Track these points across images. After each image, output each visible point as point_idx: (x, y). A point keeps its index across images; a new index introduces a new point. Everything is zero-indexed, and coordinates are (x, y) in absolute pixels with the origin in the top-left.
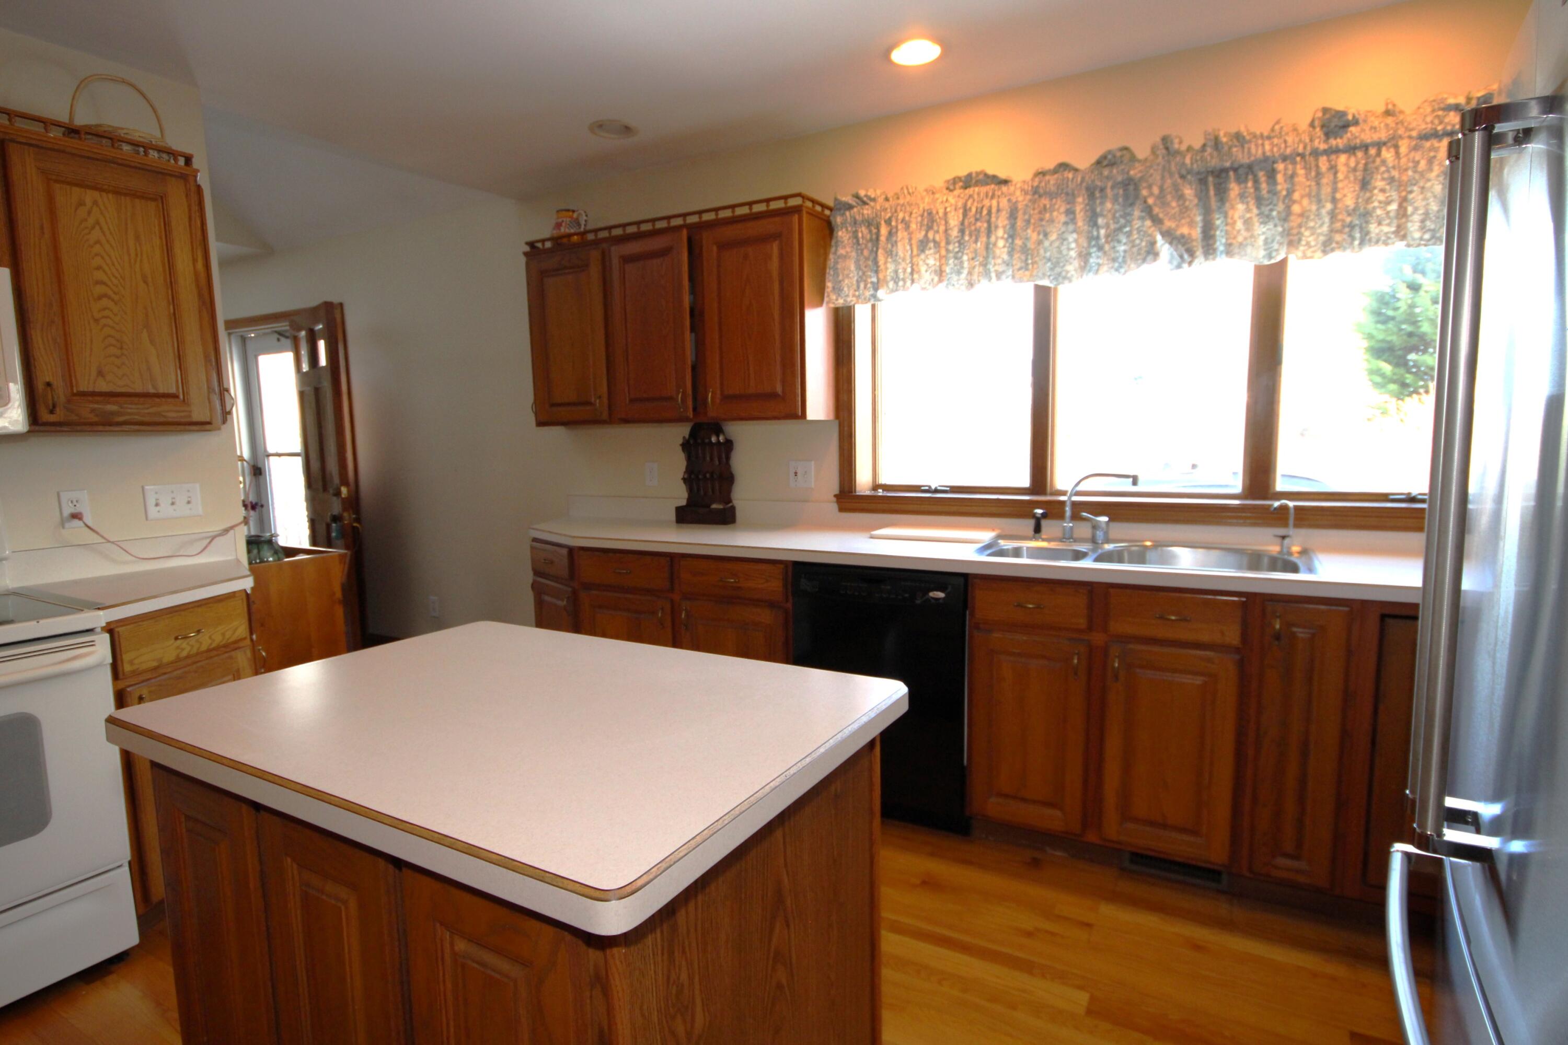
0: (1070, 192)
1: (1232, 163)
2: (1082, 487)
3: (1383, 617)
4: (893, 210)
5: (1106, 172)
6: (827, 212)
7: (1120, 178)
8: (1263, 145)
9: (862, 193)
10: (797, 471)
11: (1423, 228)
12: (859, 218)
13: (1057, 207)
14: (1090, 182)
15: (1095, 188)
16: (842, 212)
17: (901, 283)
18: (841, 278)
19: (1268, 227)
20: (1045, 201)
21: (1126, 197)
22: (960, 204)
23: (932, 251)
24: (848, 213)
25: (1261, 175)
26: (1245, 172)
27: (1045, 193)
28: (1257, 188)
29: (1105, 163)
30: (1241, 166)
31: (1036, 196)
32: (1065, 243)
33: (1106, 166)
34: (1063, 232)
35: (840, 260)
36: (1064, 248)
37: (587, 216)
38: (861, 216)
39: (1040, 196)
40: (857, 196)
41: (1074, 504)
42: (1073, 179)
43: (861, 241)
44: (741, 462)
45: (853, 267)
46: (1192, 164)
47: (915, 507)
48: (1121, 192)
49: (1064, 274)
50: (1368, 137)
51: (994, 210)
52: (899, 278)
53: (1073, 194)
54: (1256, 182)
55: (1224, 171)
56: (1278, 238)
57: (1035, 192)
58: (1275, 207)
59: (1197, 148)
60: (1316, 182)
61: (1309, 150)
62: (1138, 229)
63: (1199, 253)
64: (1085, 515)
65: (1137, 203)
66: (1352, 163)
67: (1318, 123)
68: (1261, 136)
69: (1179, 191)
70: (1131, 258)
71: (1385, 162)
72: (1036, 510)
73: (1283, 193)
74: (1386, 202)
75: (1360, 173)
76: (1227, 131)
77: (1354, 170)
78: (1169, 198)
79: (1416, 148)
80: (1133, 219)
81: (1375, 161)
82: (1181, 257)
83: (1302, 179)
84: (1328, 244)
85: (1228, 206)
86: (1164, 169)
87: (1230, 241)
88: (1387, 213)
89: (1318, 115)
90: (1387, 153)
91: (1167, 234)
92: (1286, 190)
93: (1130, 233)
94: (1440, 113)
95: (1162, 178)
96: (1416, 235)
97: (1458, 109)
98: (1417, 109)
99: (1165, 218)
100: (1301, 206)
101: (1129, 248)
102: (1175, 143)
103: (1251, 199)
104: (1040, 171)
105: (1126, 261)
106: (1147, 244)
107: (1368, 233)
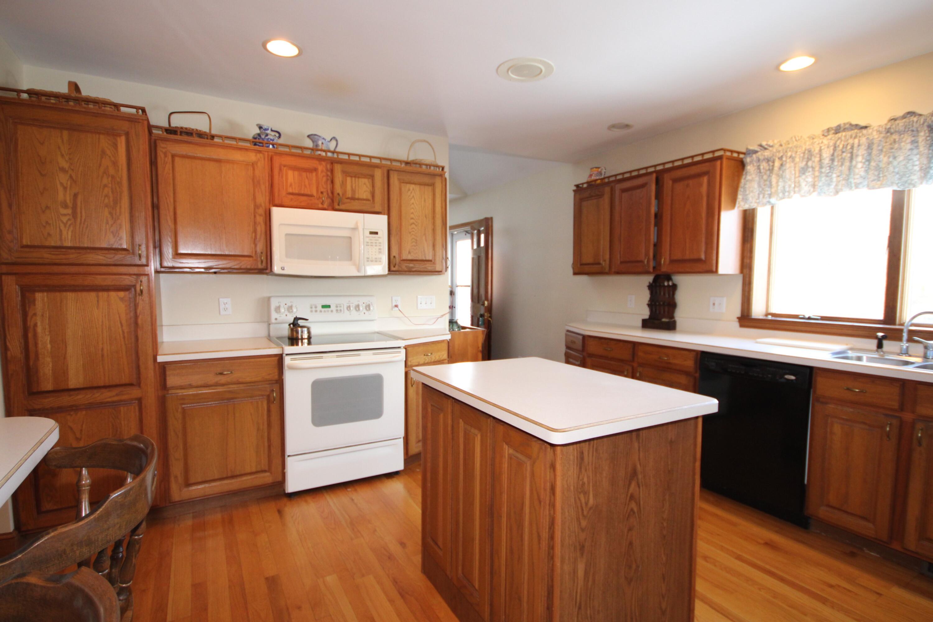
0: (915, 129)
2: (915, 321)
4: (784, 151)
6: (741, 156)
9: (764, 143)
10: (715, 303)
12: (761, 158)
13: (904, 139)
14: (930, 122)
16: (751, 155)
17: (787, 194)
18: (747, 192)
20: (895, 137)
22: (832, 143)
23: (810, 173)
24: (754, 156)
27: (896, 132)
31: (889, 134)
32: (911, 162)
34: (909, 155)
35: (748, 182)
36: (909, 165)
37: (605, 169)
38: (763, 156)
39: (892, 134)
40: (761, 146)
42: (917, 122)
43: (762, 171)
45: (756, 186)
47: (791, 327)
49: (909, 181)
51: (856, 145)
52: (786, 191)
53: (918, 131)
57: (888, 132)
64: (917, 338)
72: (878, 333)
104: (893, 118)
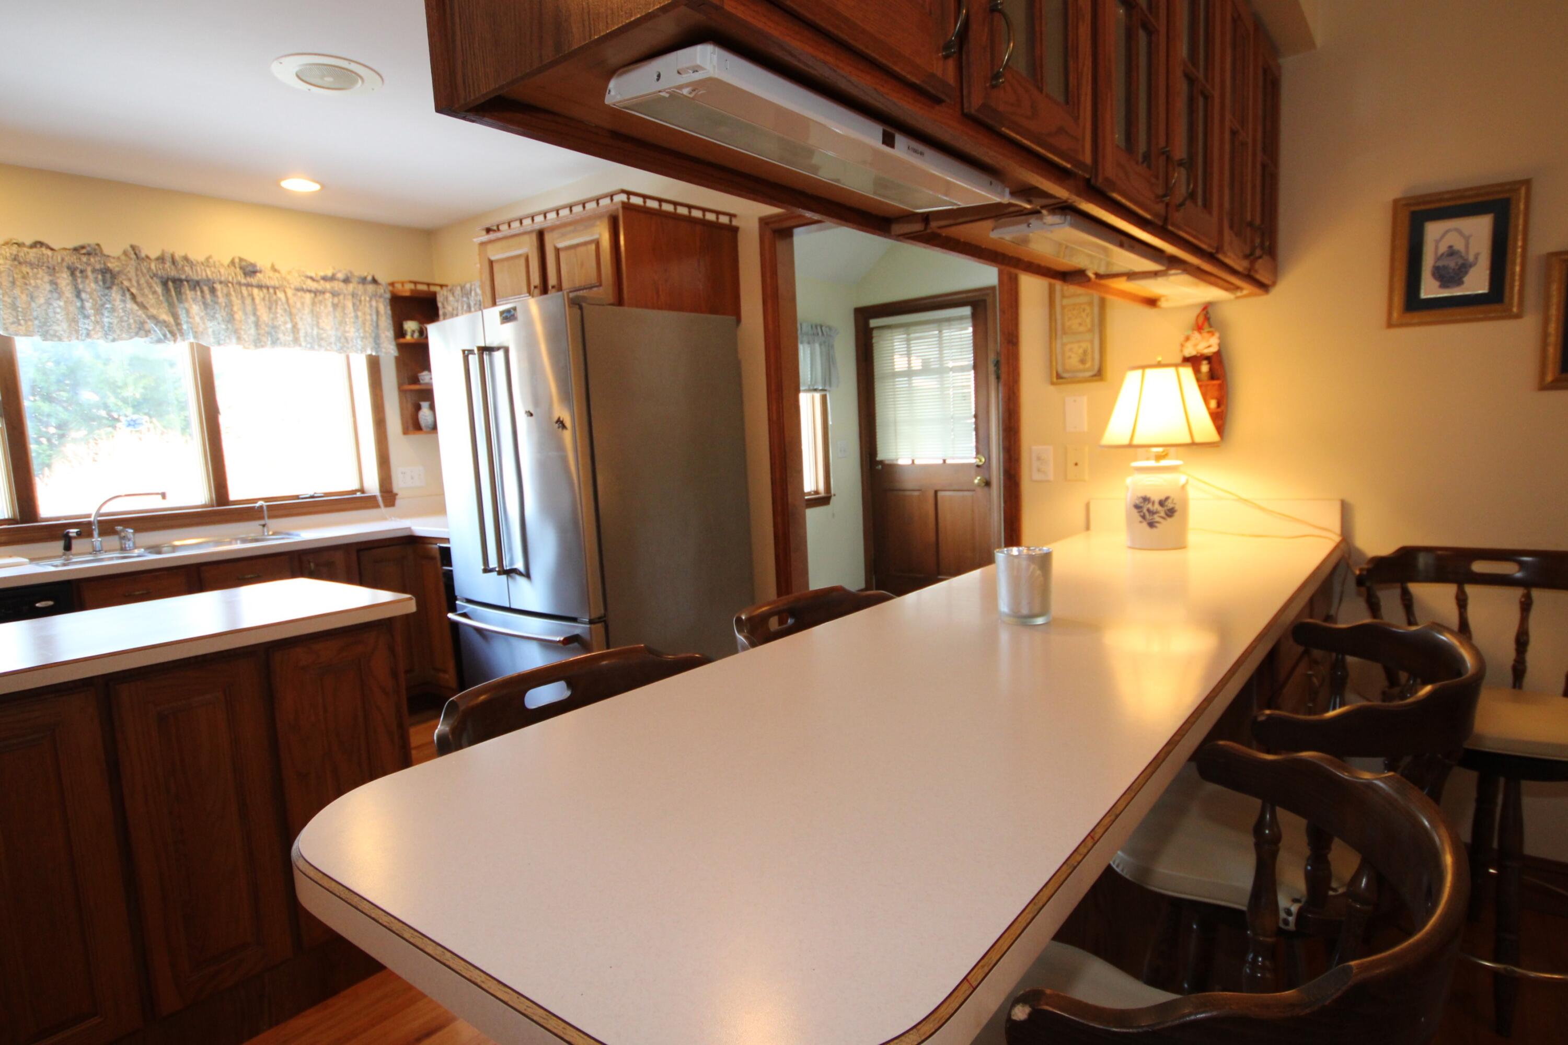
0: (51, 267)
1: (186, 277)
3: (359, 551)
5: (84, 259)
7: (98, 267)
8: (205, 271)
11: (306, 341)
13: (39, 276)
14: (70, 263)
15: (76, 269)
19: (213, 323)
20: (26, 269)
21: (104, 281)
25: (206, 289)
26: (196, 285)
27: (26, 262)
28: (203, 297)
29: (84, 251)
30: (192, 280)
31: (16, 263)
32: (51, 307)
33: (84, 254)
34: (49, 298)
36: (50, 311)
39: (20, 263)
41: (100, 522)
42: (52, 257)
46: (157, 271)
48: (100, 277)
49: (51, 332)
50: (270, 283)
53: (54, 269)
54: (202, 292)
55: (181, 281)
56: (222, 332)
57: (15, 259)
58: (218, 312)
59: (157, 259)
60: (243, 303)
61: (235, 281)
62: (122, 308)
63: (178, 335)
64: (119, 528)
65: (115, 288)
66: (261, 295)
67: (237, 265)
68: (202, 264)
69: (151, 287)
70: (121, 330)
71: (280, 299)
72: (68, 530)
73: (224, 304)
74: (285, 323)
75: (267, 303)
76: (179, 254)
77: (264, 299)
78: (146, 291)
79: (294, 295)
80: (115, 300)
81: (274, 297)
82: (165, 336)
83: (234, 298)
84: (258, 343)
85: (186, 305)
86: (137, 269)
87: (195, 330)
88: (287, 329)
89: (237, 261)
90: (280, 295)
91: (154, 318)
92: (226, 303)
93: (113, 310)
94: (303, 278)
95: (137, 275)
96: (303, 344)
97: (312, 279)
98: (289, 272)
99: (148, 306)
100: (239, 316)
101: (115, 321)
102: (140, 251)
103: (201, 303)
104: (15, 241)
105: (115, 331)
106: (135, 321)
107: (278, 339)
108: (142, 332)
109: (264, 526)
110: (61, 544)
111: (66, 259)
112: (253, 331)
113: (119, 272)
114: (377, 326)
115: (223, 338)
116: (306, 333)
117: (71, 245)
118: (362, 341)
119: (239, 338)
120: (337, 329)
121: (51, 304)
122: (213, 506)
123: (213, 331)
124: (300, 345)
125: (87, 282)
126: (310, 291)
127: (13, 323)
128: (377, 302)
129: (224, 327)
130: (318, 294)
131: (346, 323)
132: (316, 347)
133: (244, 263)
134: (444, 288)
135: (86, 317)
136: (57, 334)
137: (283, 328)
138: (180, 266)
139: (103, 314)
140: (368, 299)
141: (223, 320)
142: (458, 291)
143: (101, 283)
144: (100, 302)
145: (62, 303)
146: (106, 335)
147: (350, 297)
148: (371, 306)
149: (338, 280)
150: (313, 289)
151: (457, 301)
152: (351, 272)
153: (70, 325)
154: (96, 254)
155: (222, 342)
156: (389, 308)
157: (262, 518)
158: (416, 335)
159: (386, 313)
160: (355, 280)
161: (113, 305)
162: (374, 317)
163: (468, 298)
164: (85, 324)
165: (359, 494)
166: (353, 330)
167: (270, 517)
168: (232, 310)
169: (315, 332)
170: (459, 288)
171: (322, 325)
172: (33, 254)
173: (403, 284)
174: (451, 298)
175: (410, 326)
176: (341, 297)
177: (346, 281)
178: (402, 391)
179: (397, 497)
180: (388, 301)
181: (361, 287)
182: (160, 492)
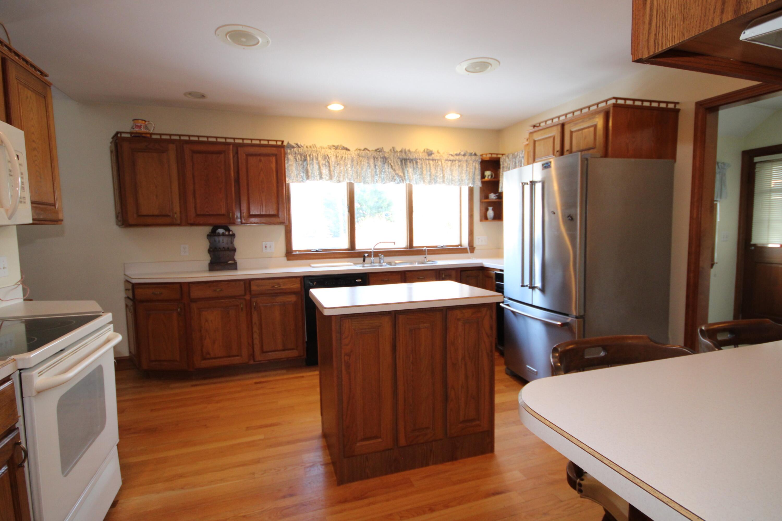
0: (368, 157)
1: (409, 158)
2: (376, 247)
3: (461, 271)
4: (311, 152)
5: (378, 153)
7: (382, 156)
8: (415, 155)
9: (299, 144)
10: (267, 246)
11: (447, 181)
12: (297, 152)
13: (365, 161)
15: (375, 157)
16: (290, 148)
17: (316, 178)
18: (290, 173)
19: (416, 175)
20: (361, 159)
21: (383, 161)
22: (335, 154)
23: (324, 168)
24: (292, 149)
25: (414, 162)
26: (411, 160)
28: (413, 165)
29: (378, 151)
30: (410, 159)
31: (359, 156)
33: (378, 152)
35: (290, 166)
36: (367, 173)
38: (298, 151)
39: (360, 157)
40: (297, 144)
41: (374, 252)
42: (369, 153)
43: (298, 160)
44: (237, 243)
45: (294, 169)
46: (400, 156)
48: (382, 160)
49: (366, 181)
50: (436, 158)
51: (346, 158)
52: (315, 176)
53: (369, 158)
54: (413, 163)
55: (407, 159)
56: (418, 179)
58: (418, 171)
59: (400, 152)
60: (426, 167)
61: (424, 158)
62: (388, 171)
63: (404, 180)
64: (380, 255)
65: (386, 164)
66: (433, 163)
67: (426, 152)
68: (414, 152)
69: (397, 163)
70: (387, 180)
71: (439, 164)
72: (365, 254)
73: (420, 168)
74: (440, 174)
75: (435, 166)
76: (407, 149)
77: (434, 165)
78: (396, 164)
79: (445, 162)
80: (386, 168)
81: (437, 164)
82: (400, 181)
83: (423, 165)
84: (430, 182)
85: (408, 169)
86: (393, 156)
87: (410, 178)
88: (441, 177)
89: (426, 150)
90: (440, 163)
91: (397, 174)
92: (421, 167)
93: (385, 172)
94: (449, 155)
95: (393, 158)
96: (446, 183)
97: (452, 155)
98: (444, 153)
99: (396, 170)
100: (425, 172)
101: (385, 176)
102: (395, 149)
103: (412, 168)
104: (359, 149)
105: (385, 180)
106: (391, 176)
107: (437, 181)
108: (393, 180)
109: (425, 257)
110: (362, 259)
111: (373, 154)
112: (428, 178)
113: (388, 158)
114: (474, 174)
115: (418, 181)
116: (447, 178)
117: (374, 149)
118: (468, 180)
119: (424, 181)
120: (459, 176)
121: (367, 171)
122: (408, 248)
123: (415, 179)
124: (445, 183)
125: (378, 162)
126: (450, 160)
127: (356, 178)
128: (475, 163)
129: (419, 177)
130: (453, 161)
131: (462, 173)
132: (450, 184)
133: (428, 151)
134: (504, 155)
135: (377, 175)
136: (368, 182)
137: (439, 176)
138: (407, 154)
139: (381, 174)
140: (472, 162)
141: (419, 174)
142: (511, 156)
143: (382, 162)
144: (381, 169)
145: (370, 170)
146: (382, 181)
147: (465, 162)
148: (473, 165)
149: (461, 155)
150: (452, 159)
151: (510, 161)
152: (467, 151)
153: (372, 178)
154: (382, 151)
155: (418, 183)
156: (480, 166)
157: (425, 254)
158: (490, 177)
159: (478, 168)
160: (468, 155)
161: (385, 170)
162: (474, 170)
163: (515, 159)
164: (376, 177)
165: (460, 247)
166: (465, 176)
167: (428, 254)
168: (422, 170)
169: (450, 178)
170: (511, 155)
171: (453, 175)
172: (363, 153)
173: (486, 154)
174: (507, 160)
175: (488, 173)
176: (462, 162)
177: (464, 155)
178: (481, 202)
179: (475, 249)
180: (480, 163)
181: (470, 157)
182: (393, 242)
